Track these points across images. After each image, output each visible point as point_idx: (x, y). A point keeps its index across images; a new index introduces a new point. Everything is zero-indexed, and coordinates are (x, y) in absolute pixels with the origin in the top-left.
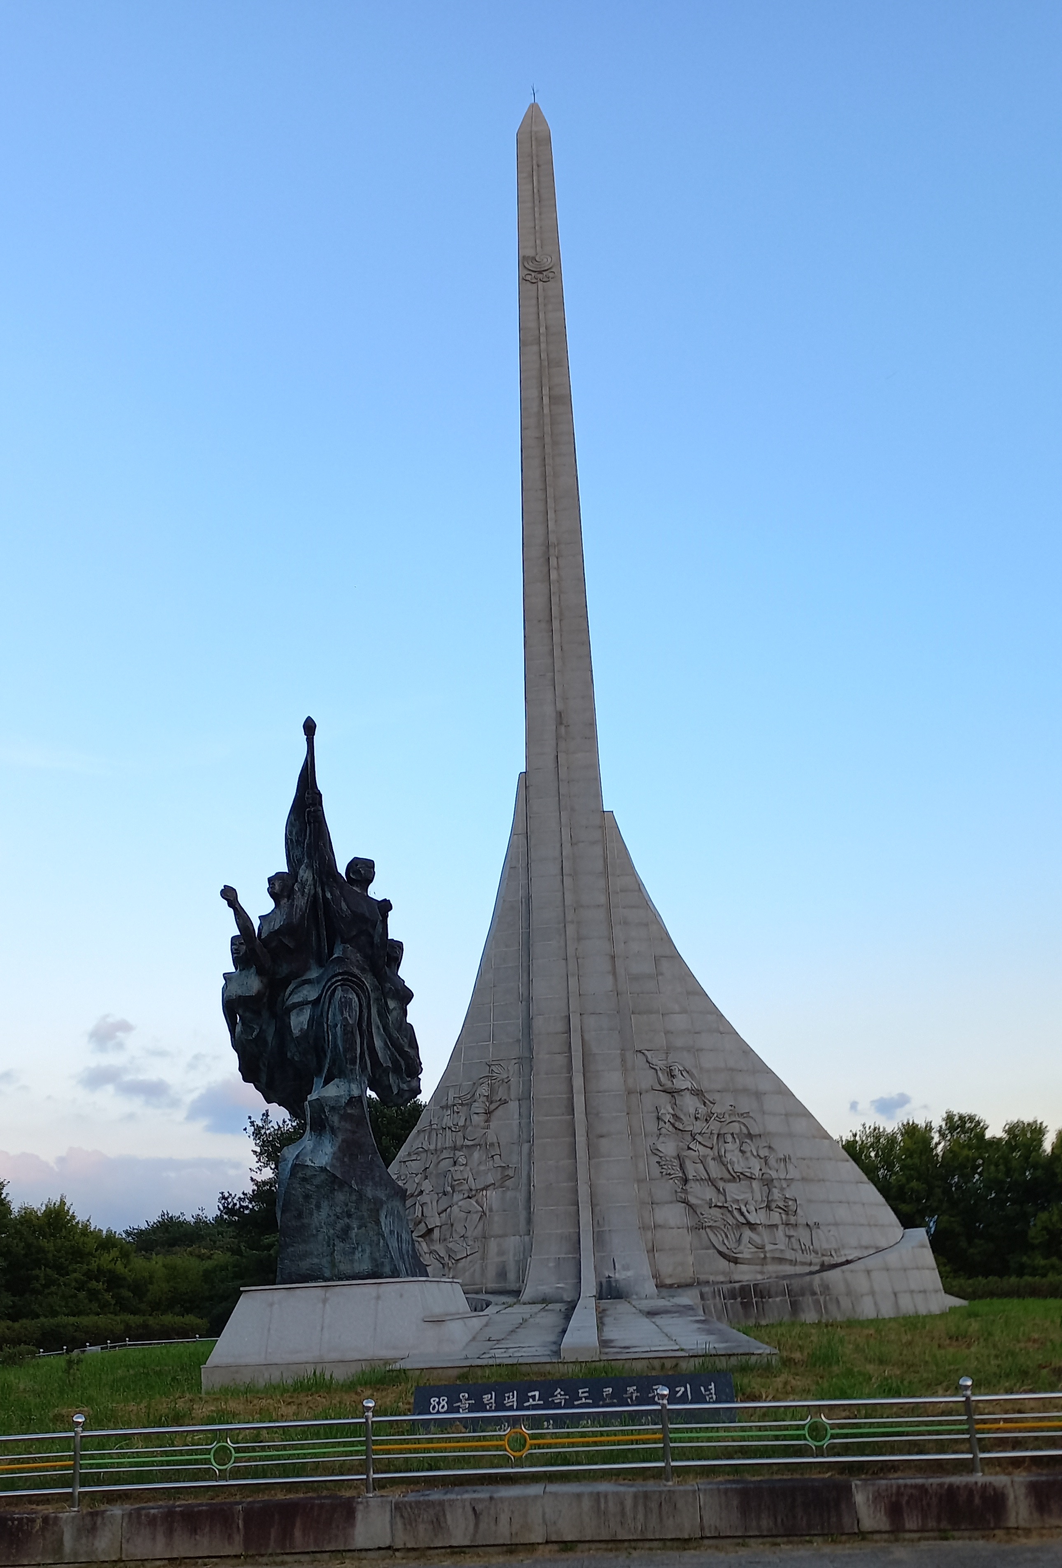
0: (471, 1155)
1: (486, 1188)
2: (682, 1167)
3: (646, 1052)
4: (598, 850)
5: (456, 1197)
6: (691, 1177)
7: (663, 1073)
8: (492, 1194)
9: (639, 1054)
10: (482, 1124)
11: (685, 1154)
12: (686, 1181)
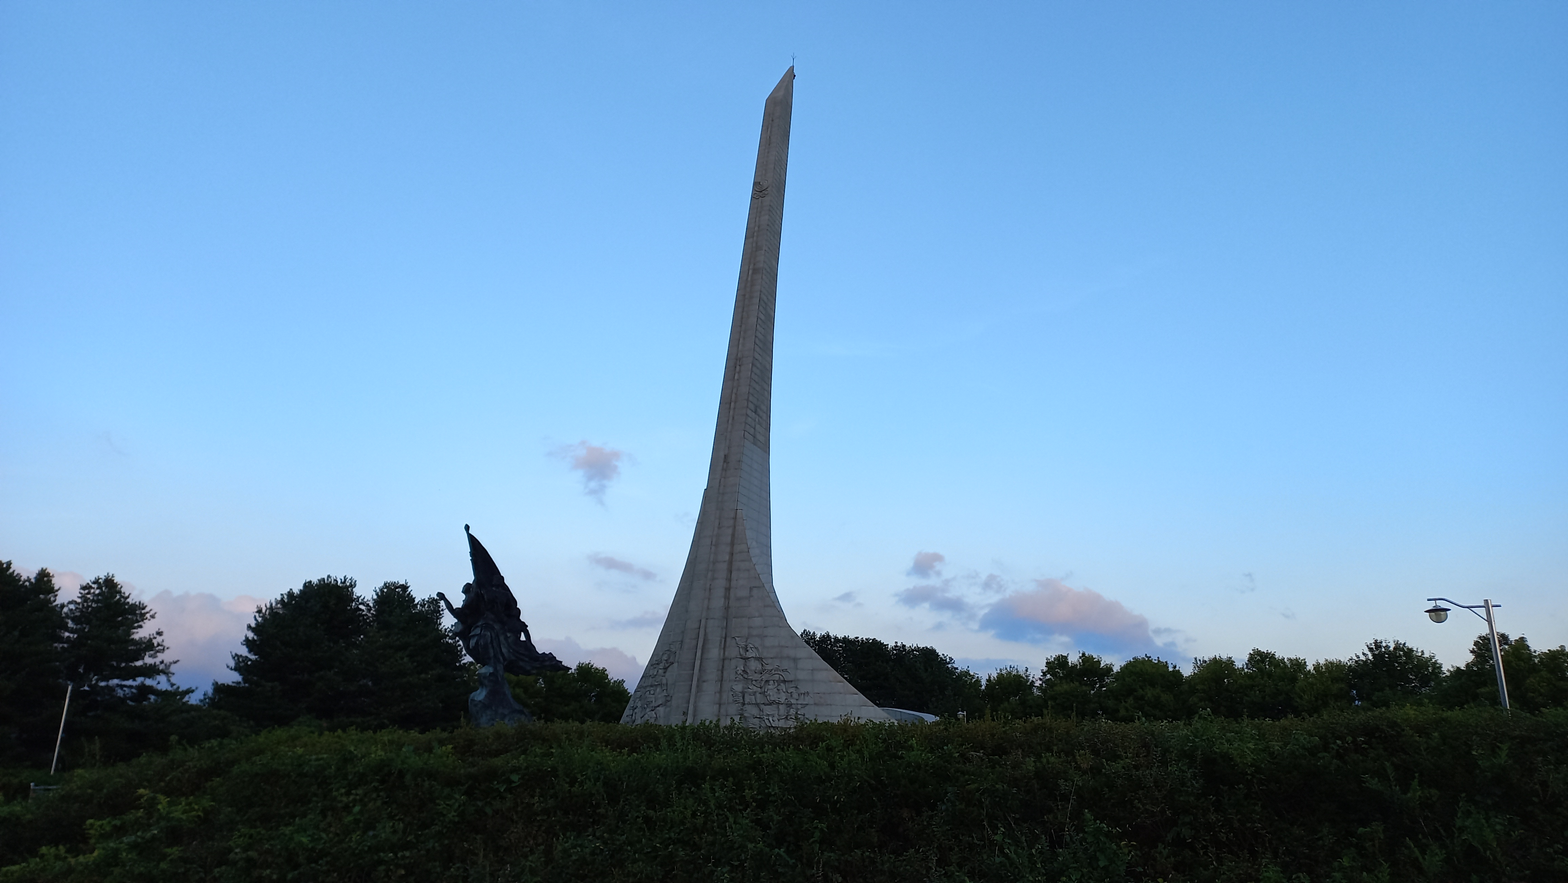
0: (656, 689)
1: (658, 706)
2: (743, 698)
3: (736, 638)
4: (730, 531)
5: (648, 710)
6: (746, 702)
7: (742, 649)
8: (661, 709)
9: (733, 639)
10: (663, 674)
11: (746, 690)
12: (744, 704)
